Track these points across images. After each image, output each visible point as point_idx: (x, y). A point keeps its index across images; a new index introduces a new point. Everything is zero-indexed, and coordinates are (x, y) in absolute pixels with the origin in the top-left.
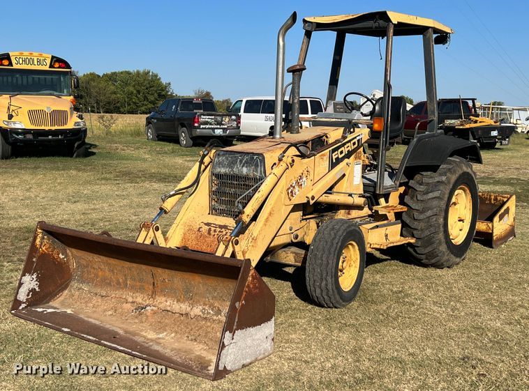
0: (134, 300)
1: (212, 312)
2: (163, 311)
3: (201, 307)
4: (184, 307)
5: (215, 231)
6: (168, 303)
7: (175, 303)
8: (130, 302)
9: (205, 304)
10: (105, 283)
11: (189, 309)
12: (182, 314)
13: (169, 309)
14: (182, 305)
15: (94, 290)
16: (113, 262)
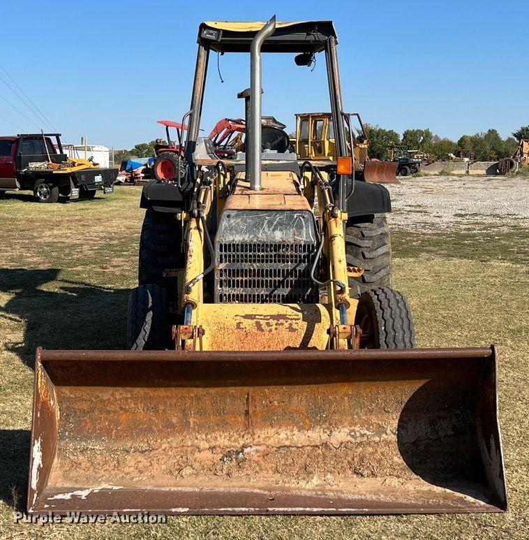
0: (213, 444)
1: (368, 433)
2: (279, 448)
3: (346, 430)
4: (316, 435)
5: (268, 324)
6: (283, 436)
7: (296, 432)
8: (205, 450)
9: (353, 424)
10: (136, 430)
11: (325, 437)
12: (317, 446)
13: (287, 443)
14: (310, 433)
15: (119, 445)
16: (164, 394)
